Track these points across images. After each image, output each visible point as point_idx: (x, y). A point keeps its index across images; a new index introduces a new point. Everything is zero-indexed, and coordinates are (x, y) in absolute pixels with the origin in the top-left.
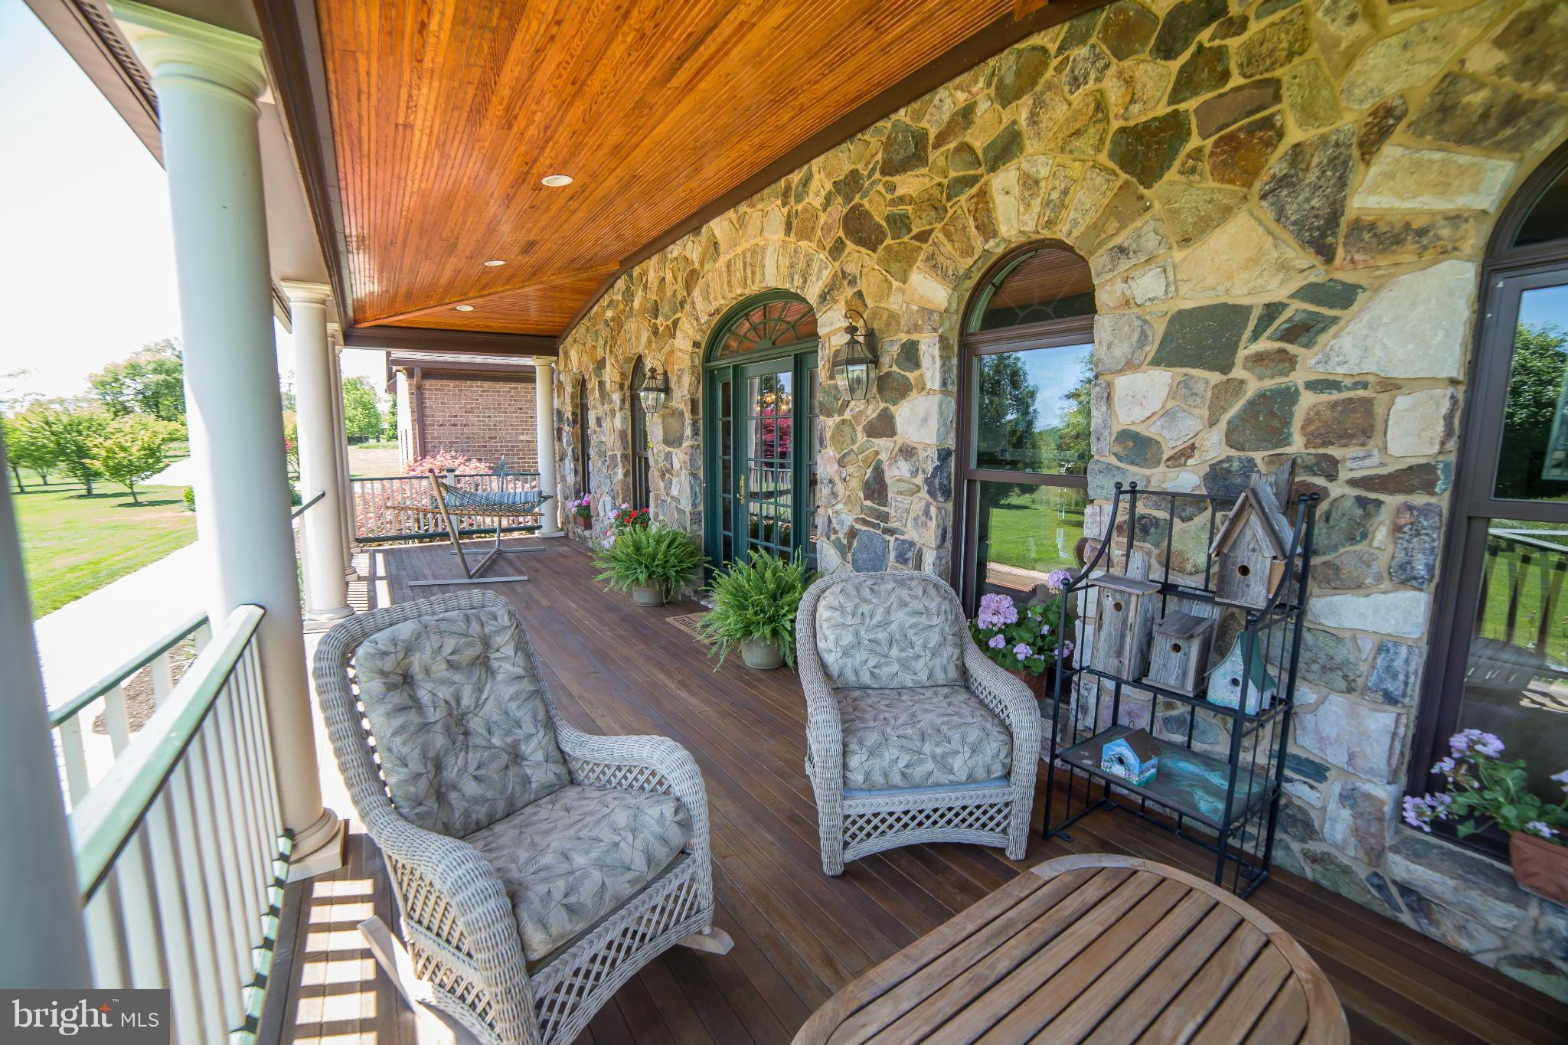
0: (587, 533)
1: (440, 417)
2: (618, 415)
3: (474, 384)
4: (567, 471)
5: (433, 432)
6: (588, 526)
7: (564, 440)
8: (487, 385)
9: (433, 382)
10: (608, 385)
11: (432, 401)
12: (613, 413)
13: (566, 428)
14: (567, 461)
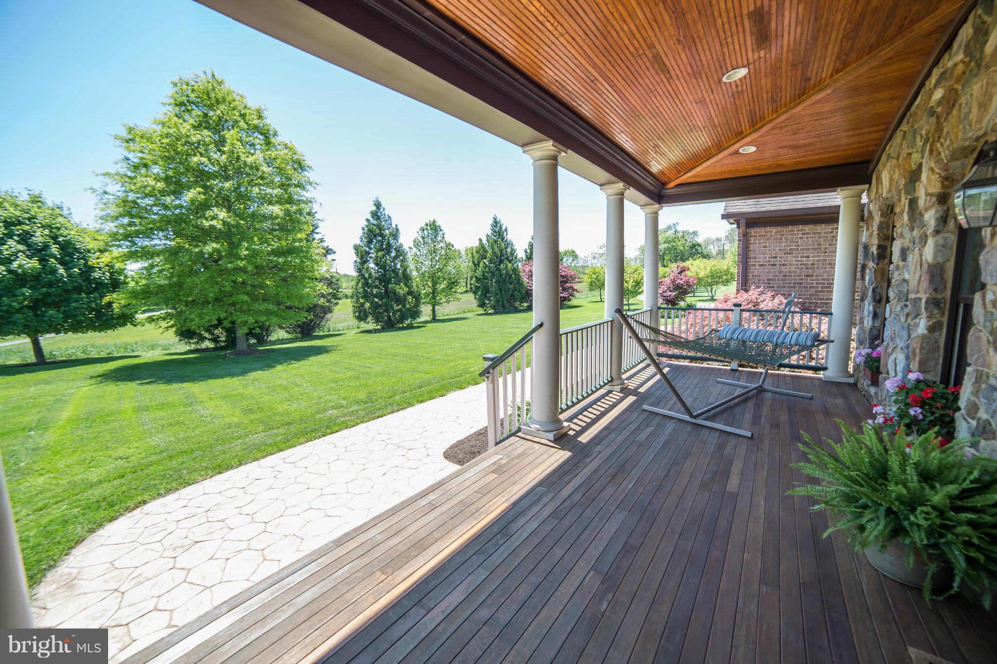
0: (872, 390)
1: (760, 258)
2: (930, 241)
3: (795, 228)
4: (866, 313)
5: (754, 271)
6: (875, 382)
7: (867, 278)
8: (807, 228)
9: (758, 229)
10: (921, 203)
11: (756, 246)
12: (924, 239)
13: (871, 264)
14: (866, 302)
